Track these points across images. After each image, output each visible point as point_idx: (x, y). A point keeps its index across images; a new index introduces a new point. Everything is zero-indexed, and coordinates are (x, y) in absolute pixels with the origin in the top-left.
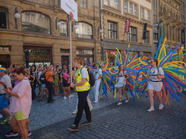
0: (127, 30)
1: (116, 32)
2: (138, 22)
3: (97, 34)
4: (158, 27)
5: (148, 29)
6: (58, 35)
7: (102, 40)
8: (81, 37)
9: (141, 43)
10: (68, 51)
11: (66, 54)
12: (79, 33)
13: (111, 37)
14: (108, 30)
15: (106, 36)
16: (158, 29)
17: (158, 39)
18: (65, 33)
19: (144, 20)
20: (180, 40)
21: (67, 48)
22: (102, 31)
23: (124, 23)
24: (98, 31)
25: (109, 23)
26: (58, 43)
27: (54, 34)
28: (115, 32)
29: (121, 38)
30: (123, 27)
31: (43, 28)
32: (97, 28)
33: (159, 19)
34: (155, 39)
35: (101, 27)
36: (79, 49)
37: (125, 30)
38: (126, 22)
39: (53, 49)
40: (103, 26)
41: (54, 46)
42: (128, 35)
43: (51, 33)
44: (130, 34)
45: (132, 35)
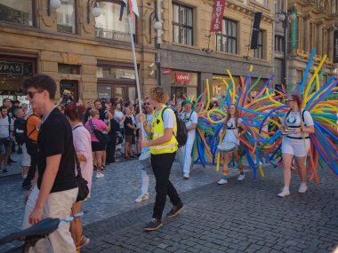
0: (216, 27)
1: (192, 28)
2: (241, 9)
3: (146, 31)
4: (285, 23)
5: (263, 25)
6: (54, 30)
7: (158, 46)
8: (110, 37)
9: (246, 58)
10: (76, 68)
11: (72, 77)
12: (104, 27)
13: (180, 41)
14: (174, 24)
15: (168, 38)
16: (284, 27)
17: (284, 51)
18: (70, 25)
19: (256, 5)
20: (332, 53)
21: (76, 63)
22: (158, 24)
23: (210, 9)
24: (150, 24)
25: (177, 8)
26: (52, 48)
27: (43, 27)
28: (189, 28)
29: (202, 44)
30: (209, 18)
31: (15, 11)
32: (146, 18)
33: (289, 4)
34: (277, 48)
35: (156, 17)
36: (105, 65)
37: (212, 26)
38: (215, 7)
39: (40, 63)
40: (162, 14)
41: (43, 56)
42: (219, 38)
43: (34, 24)
44: (222, 35)
45: (229, 37)
